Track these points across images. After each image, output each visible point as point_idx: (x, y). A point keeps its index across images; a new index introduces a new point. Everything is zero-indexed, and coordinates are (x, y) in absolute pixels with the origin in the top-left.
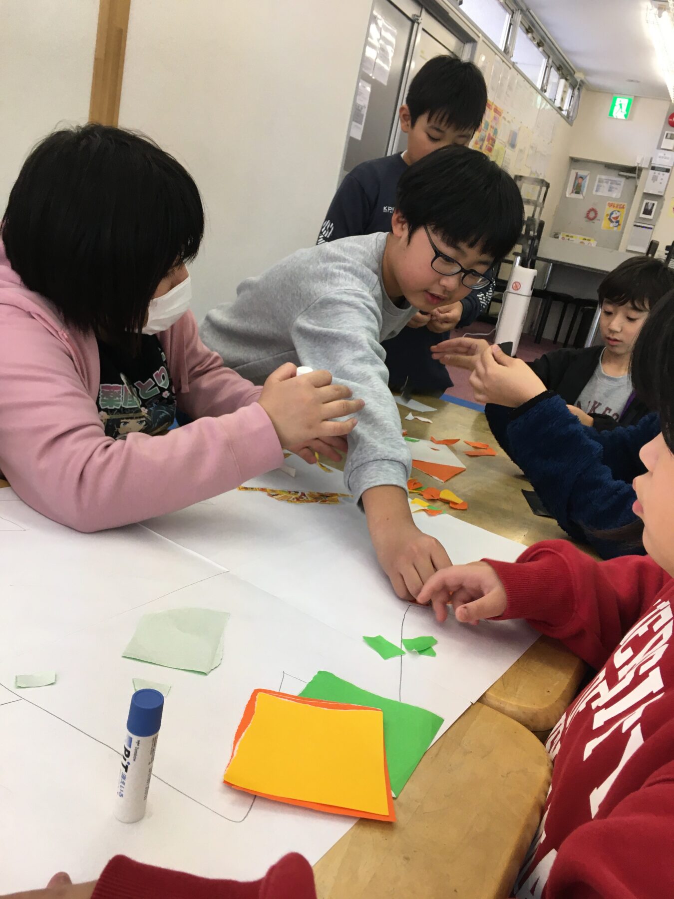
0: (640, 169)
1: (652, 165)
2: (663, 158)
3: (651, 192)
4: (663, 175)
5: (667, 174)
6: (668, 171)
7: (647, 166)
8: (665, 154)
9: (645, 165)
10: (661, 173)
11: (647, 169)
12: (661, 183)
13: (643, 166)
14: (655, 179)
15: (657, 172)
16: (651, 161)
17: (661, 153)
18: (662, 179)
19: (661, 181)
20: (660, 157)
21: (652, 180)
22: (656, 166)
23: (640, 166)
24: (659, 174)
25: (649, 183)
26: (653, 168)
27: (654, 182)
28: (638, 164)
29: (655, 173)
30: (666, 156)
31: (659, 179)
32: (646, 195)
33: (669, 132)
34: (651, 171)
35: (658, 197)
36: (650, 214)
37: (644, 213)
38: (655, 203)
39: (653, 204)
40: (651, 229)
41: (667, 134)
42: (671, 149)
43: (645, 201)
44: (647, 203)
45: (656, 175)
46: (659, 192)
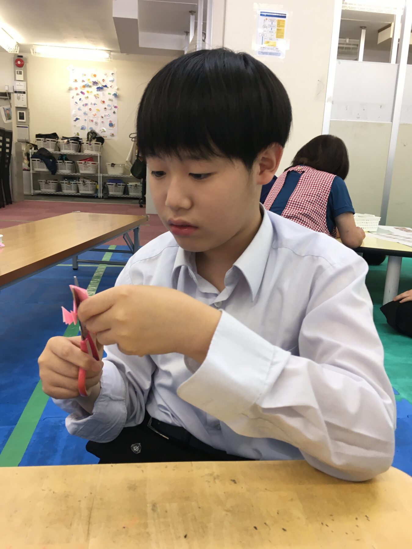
0: (9, 94)
1: (15, 90)
2: (19, 85)
3: (20, 106)
4: (23, 95)
5: (25, 95)
6: (24, 93)
8: (20, 84)
9: (11, 91)
10: (21, 94)
11: (12, 93)
14: (19, 98)
16: (14, 89)
17: (18, 83)
18: (23, 98)
19: (23, 99)
20: (17, 85)
21: (17, 99)
22: (17, 90)
23: (8, 91)
24: (20, 95)
25: (18, 101)
26: (16, 92)
27: (19, 100)
28: (7, 90)
29: (17, 95)
31: (21, 99)
32: (18, 108)
33: (18, 70)
34: (16, 94)
35: (25, 109)
36: (23, 119)
37: (20, 119)
38: (24, 112)
39: (23, 113)
40: (27, 127)
41: (17, 72)
42: (22, 79)
43: (18, 112)
44: (20, 113)
45: (19, 95)
46: (24, 106)
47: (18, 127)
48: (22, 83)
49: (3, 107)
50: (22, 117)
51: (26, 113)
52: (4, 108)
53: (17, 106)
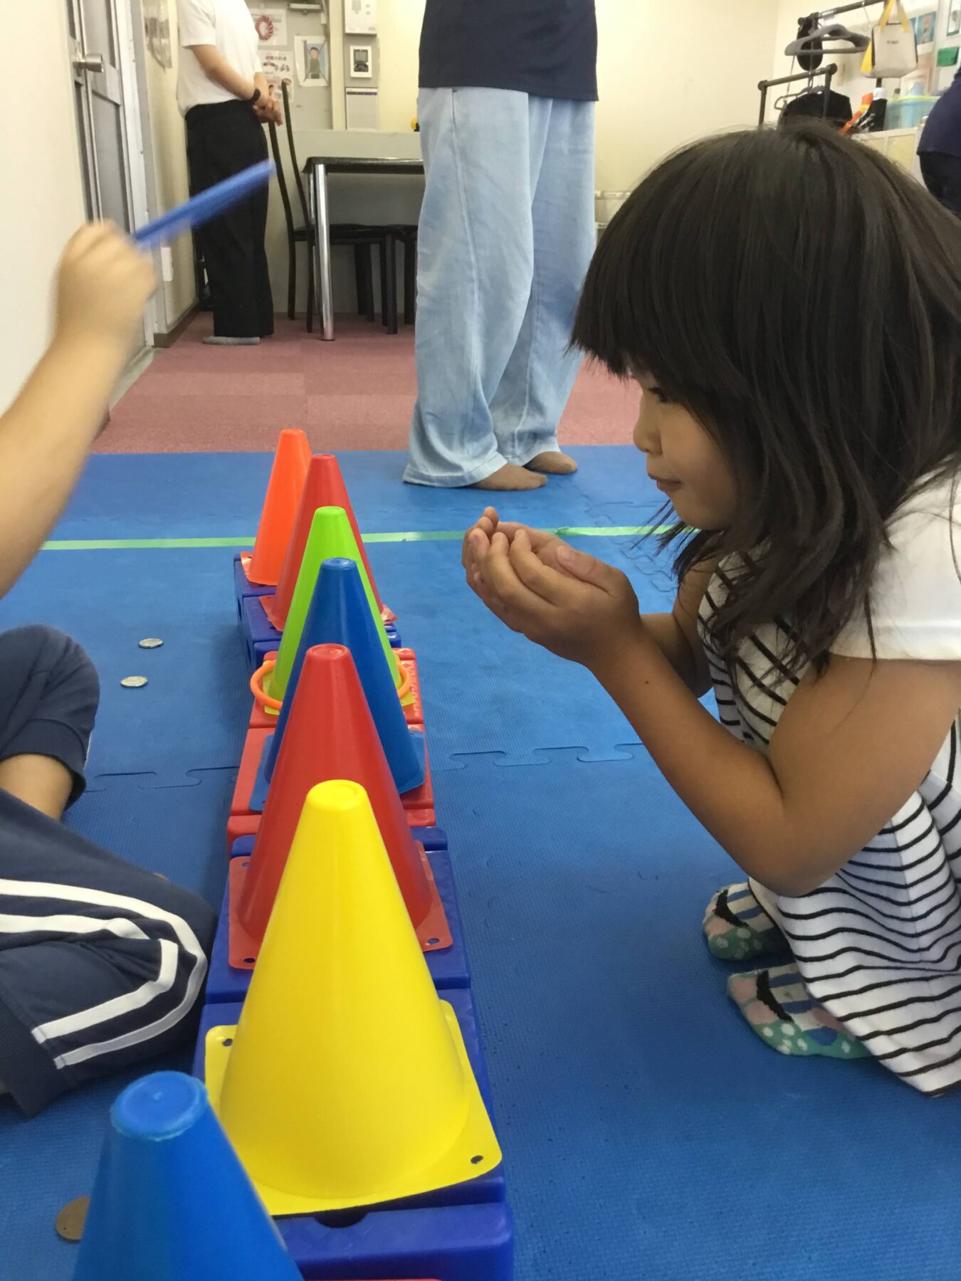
3: (357, 31)
12: (368, 13)
14: (356, 7)
18: (368, 6)
19: (368, 9)
21: (353, 9)
25: (350, 16)
27: (357, 13)
31: (364, 9)
32: (351, 37)
35: (370, 38)
36: (366, 70)
37: (356, 70)
38: (369, 49)
39: (366, 51)
40: (375, 94)
43: (352, 48)
44: (356, 51)
46: (370, 29)
47: (350, 93)
49: (304, 38)
50: (361, 66)
51: (372, 49)
52: (305, 42)
53: (348, 31)
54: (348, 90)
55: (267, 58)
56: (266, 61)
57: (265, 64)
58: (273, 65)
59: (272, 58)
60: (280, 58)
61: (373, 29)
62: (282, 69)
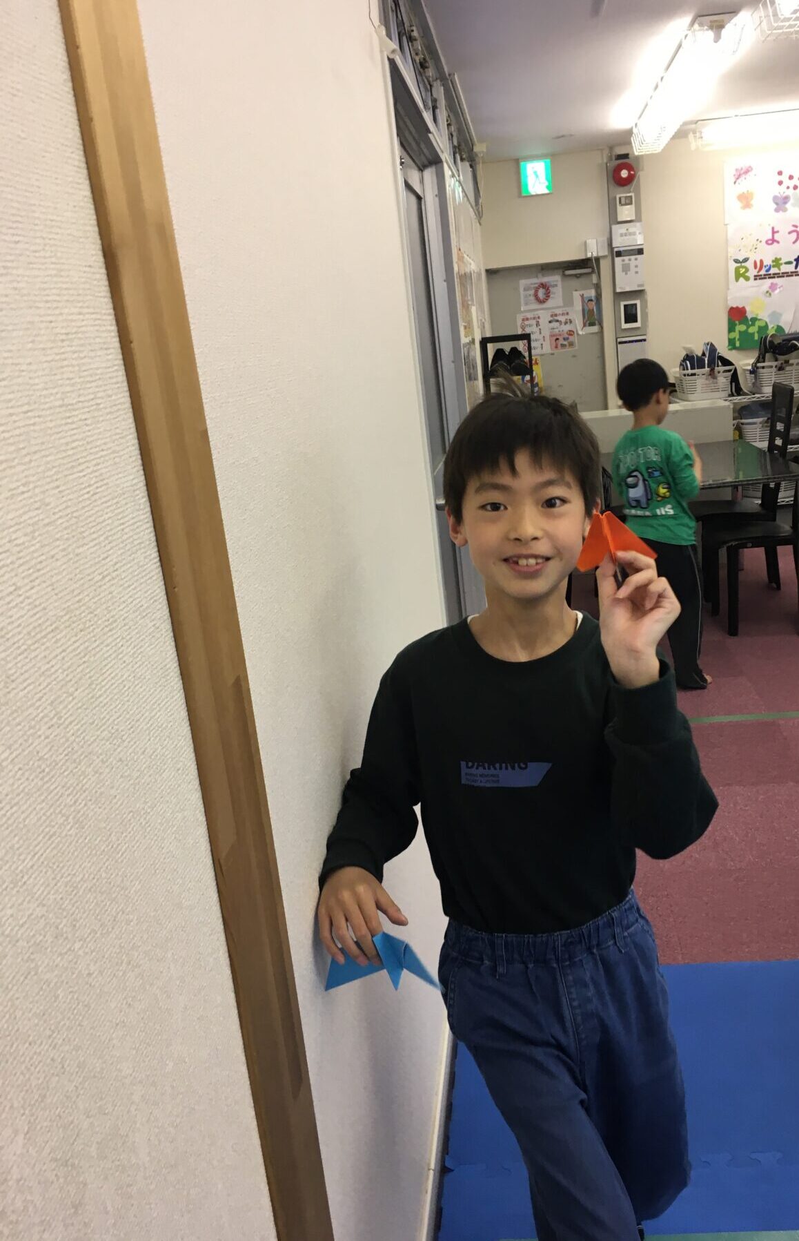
0: (597, 260)
1: (616, 250)
2: (625, 235)
3: (628, 289)
4: (636, 259)
5: (641, 257)
6: (640, 252)
7: (604, 252)
8: (627, 229)
9: (602, 252)
10: (633, 257)
12: (637, 273)
13: (600, 254)
14: (626, 269)
15: (626, 258)
16: (611, 245)
17: (621, 229)
18: (636, 267)
19: (636, 269)
20: (621, 235)
21: (623, 271)
22: (621, 249)
23: (595, 255)
24: (630, 260)
25: (623, 277)
26: (619, 254)
27: (626, 274)
28: (593, 253)
29: (623, 260)
30: (631, 230)
31: (633, 269)
32: (621, 295)
33: (622, 195)
34: (618, 260)
35: (639, 293)
36: (636, 321)
37: (626, 322)
38: (638, 302)
39: (636, 305)
40: (645, 340)
41: (620, 198)
42: (634, 218)
43: (622, 304)
44: (626, 306)
45: (627, 262)
46: (639, 286)
47: (620, 343)
48: (635, 228)
49: (581, 293)
50: (631, 316)
51: (641, 303)
53: (618, 290)
54: (619, 340)
55: (552, 316)
56: (551, 319)
57: (550, 322)
58: (557, 321)
59: (556, 315)
60: (563, 314)
61: (642, 285)
62: (566, 323)
